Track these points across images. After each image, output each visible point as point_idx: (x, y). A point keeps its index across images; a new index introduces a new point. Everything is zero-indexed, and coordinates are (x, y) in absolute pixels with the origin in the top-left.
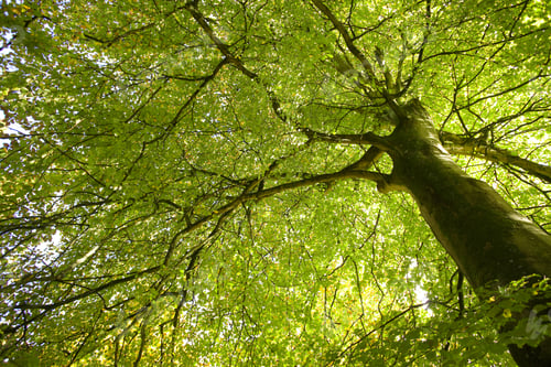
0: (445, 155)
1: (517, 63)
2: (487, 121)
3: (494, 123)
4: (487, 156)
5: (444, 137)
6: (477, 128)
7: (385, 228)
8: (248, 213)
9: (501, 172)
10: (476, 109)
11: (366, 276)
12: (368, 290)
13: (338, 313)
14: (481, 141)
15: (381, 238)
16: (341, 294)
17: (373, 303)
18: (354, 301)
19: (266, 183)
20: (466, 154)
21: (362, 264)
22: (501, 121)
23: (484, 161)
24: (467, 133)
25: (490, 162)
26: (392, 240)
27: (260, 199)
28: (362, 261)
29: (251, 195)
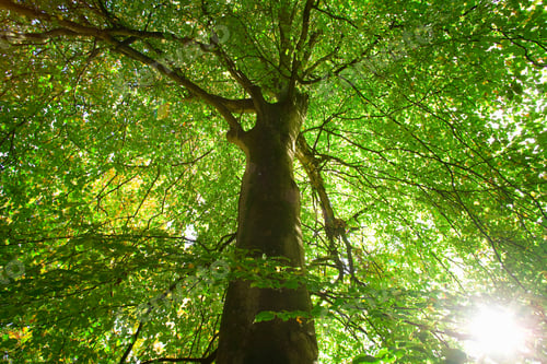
0: (292, 151)
1: (377, 134)
2: (331, 152)
3: (332, 157)
4: (311, 174)
5: (301, 139)
6: (322, 152)
7: (204, 165)
8: (94, 53)
9: (309, 190)
10: (333, 139)
11: (160, 189)
12: (152, 201)
13: (110, 200)
14: (316, 162)
15: (194, 170)
16: (125, 188)
17: (147, 214)
18: (132, 202)
19: (136, 42)
20: (301, 162)
21: (163, 177)
22: (338, 160)
23: (306, 175)
24: (314, 150)
25: (308, 180)
26: (201, 178)
27: (118, 51)
28: (165, 176)
29: (113, 39)
